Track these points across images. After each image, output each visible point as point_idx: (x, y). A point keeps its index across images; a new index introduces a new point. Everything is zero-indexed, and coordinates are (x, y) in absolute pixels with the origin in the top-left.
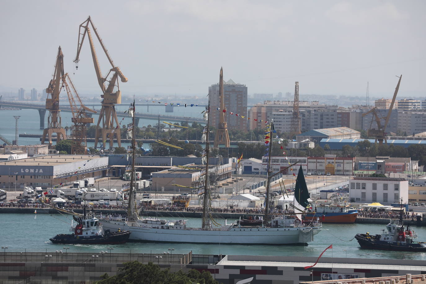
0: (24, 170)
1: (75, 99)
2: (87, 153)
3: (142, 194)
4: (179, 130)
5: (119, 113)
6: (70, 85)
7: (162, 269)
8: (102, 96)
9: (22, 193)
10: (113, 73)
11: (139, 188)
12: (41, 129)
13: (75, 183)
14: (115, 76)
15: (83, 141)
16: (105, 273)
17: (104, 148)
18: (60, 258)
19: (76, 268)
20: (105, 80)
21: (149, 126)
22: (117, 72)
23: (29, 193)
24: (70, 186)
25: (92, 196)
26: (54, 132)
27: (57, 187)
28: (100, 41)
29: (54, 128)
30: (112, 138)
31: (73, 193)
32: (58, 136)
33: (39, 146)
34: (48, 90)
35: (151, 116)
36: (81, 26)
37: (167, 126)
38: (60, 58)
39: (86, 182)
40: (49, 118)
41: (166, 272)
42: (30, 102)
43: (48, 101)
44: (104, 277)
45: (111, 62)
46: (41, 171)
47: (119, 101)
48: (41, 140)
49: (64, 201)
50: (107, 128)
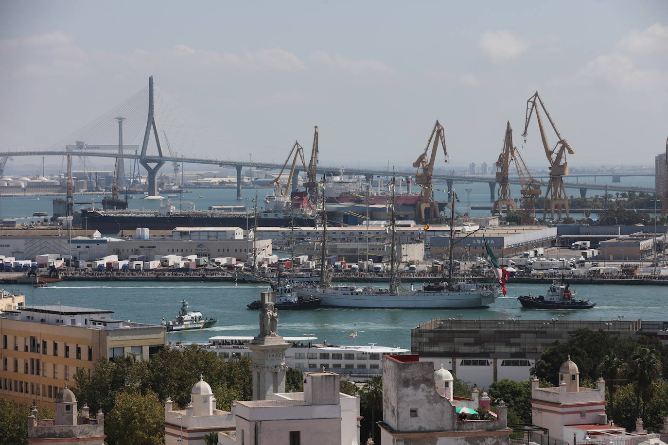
0: (476, 241)
1: (524, 172)
2: (536, 224)
3: (591, 263)
4: (626, 199)
5: (567, 184)
6: (518, 159)
7: (612, 336)
8: (550, 168)
9: (475, 263)
10: (560, 145)
11: (588, 257)
12: (491, 201)
13: (525, 253)
14: (562, 149)
15: (532, 212)
16: (555, 340)
17: (552, 219)
18: (512, 325)
19: (528, 335)
20: (553, 152)
21: (597, 196)
22: (564, 145)
23: (481, 263)
24: (520, 256)
25: (542, 265)
26: (504, 204)
27: (508, 257)
28: (547, 115)
29: (504, 200)
30: (560, 208)
31: (523, 263)
32: (508, 208)
33: (490, 218)
34: (498, 164)
35: (599, 186)
36: (528, 101)
37: (615, 196)
38: (509, 132)
39: (536, 252)
40: (499, 190)
41: (616, 339)
42: (480, 176)
43: (498, 174)
44: (556, 343)
45: (558, 135)
46: (492, 242)
47: (567, 172)
48: (492, 212)
49: (515, 270)
50: (555, 199)
